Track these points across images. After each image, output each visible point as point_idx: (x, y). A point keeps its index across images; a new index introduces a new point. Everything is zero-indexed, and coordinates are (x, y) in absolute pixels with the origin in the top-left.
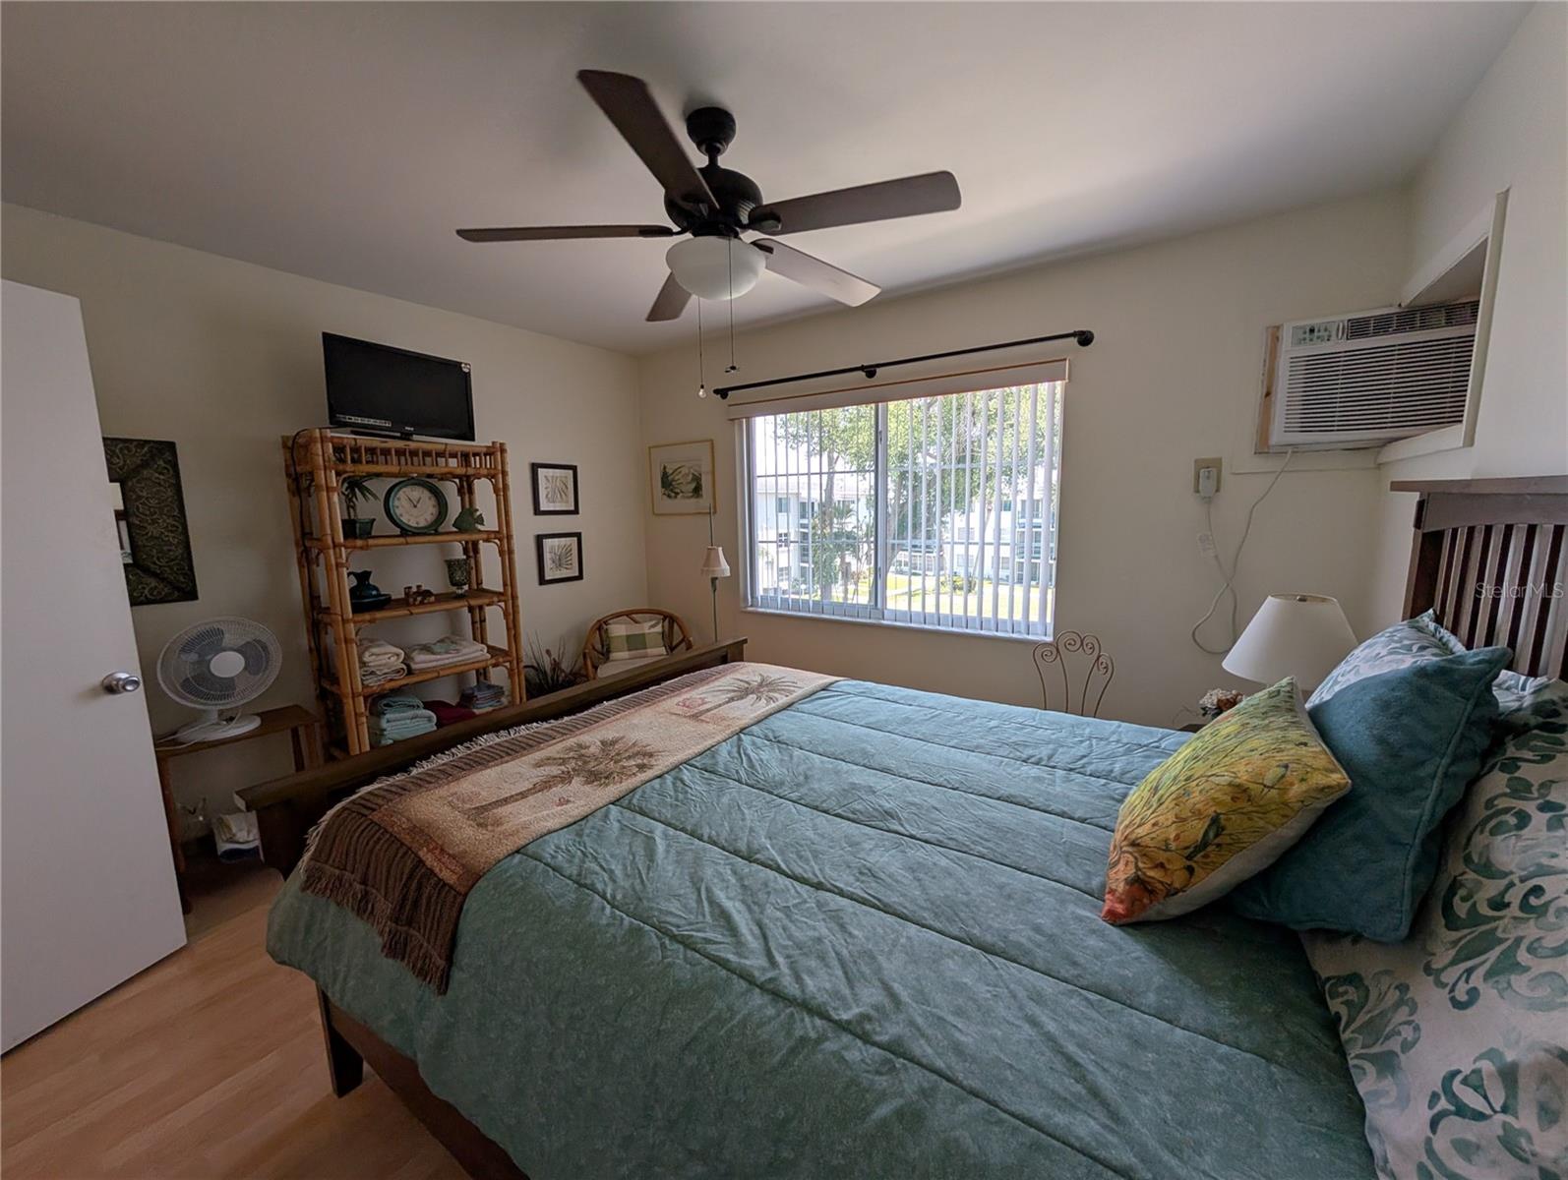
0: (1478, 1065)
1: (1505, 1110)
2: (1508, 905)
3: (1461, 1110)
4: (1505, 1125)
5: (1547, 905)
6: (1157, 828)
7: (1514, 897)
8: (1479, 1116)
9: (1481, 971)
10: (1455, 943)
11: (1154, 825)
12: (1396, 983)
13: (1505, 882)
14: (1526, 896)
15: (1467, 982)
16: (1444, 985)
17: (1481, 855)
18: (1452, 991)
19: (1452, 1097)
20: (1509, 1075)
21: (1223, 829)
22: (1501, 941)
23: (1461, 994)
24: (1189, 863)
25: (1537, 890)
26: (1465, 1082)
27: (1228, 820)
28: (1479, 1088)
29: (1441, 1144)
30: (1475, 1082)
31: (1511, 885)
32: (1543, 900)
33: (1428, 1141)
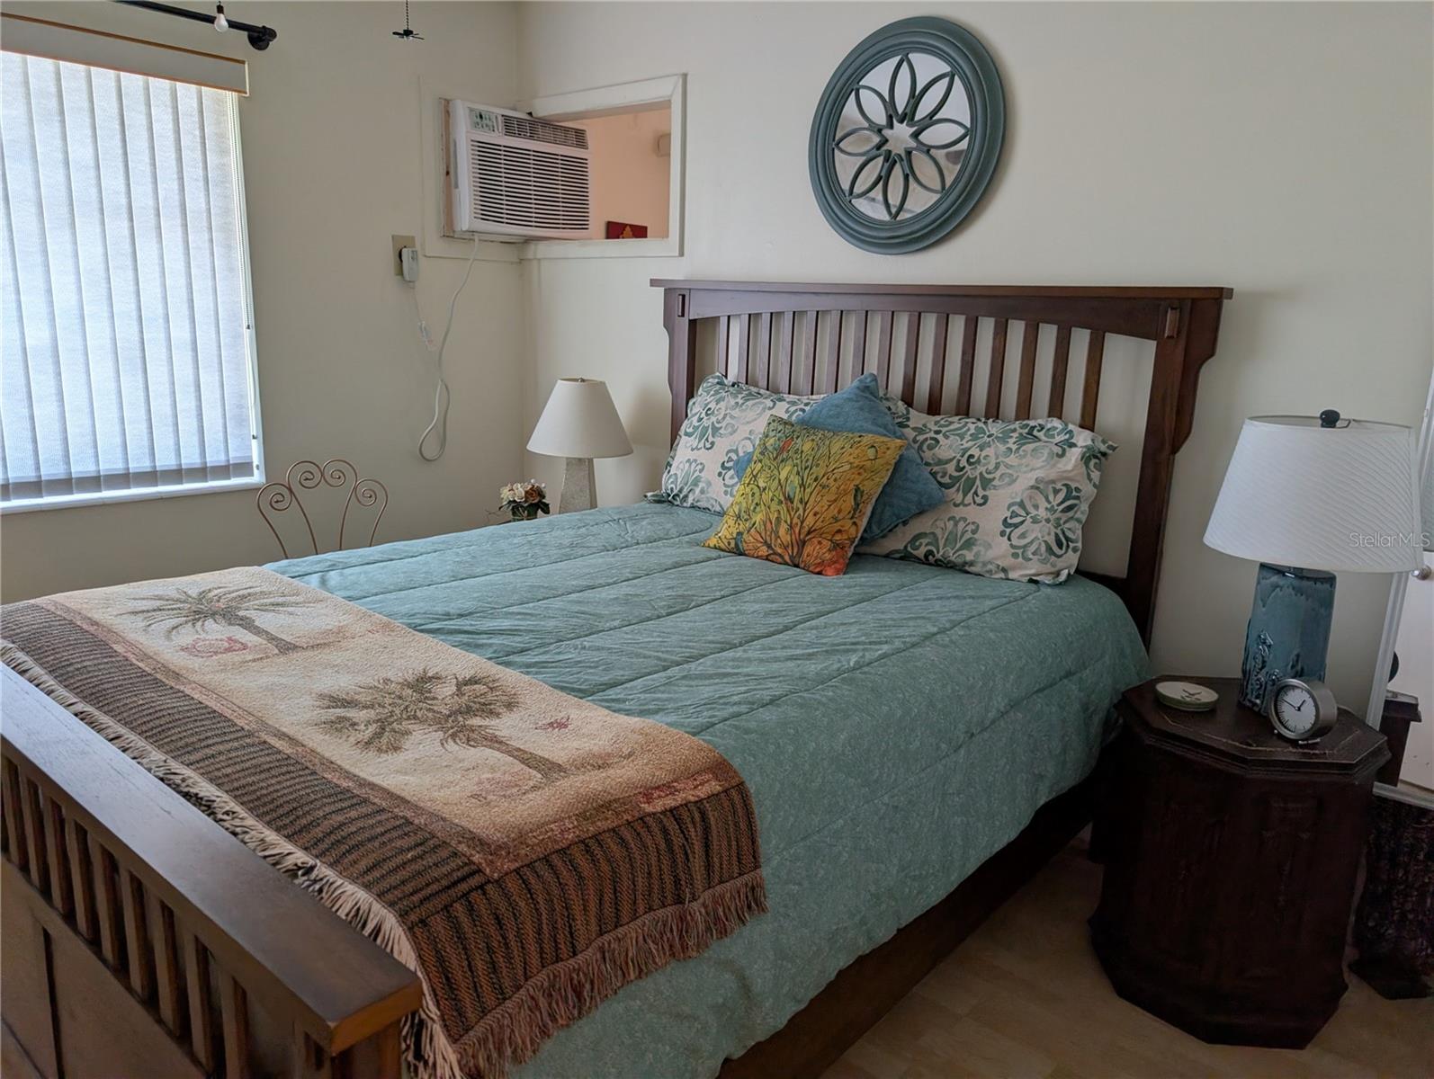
0: (1011, 510)
1: (1028, 514)
2: (964, 467)
3: (1016, 526)
4: (1031, 517)
5: (979, 458)
6: (818, 516)
7: (963, 463)
8: (1022, 522)
9: (980, 489)
10: (958, 490)
11: (815, 515)
12: (946, 520)
13: (955, 461)
14: (968, 461)
15: (977, 496)
16: (970, 504)
17: (933, 459)
18: (975, 502)
19: (1011, 525)
20: (1022, 504)
21: (863, 491)
22: (976, 477)
23: (979, 500)
24: (853, 521)
25: (971, 456)
26: (1011, 518)
27: (864, 485)
28: (1017, 515)
29: (1015, 542)
30: (1014, 515)
31: (959, 461)
32: (976, 458)
33: (1011, 545)
